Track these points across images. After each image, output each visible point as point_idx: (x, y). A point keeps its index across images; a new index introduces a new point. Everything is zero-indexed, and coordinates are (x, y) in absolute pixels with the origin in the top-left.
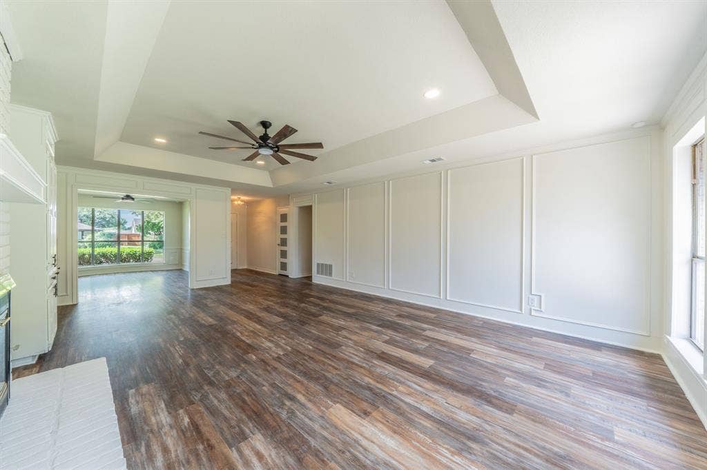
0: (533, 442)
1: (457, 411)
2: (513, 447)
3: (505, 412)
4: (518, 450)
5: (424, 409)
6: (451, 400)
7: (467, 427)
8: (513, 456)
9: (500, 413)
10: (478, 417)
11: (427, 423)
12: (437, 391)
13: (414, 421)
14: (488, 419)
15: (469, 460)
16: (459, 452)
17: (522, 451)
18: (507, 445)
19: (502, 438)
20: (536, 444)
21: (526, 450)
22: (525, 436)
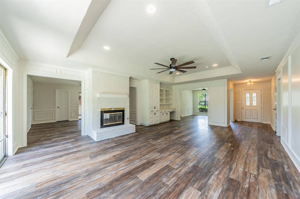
0: (71, 192)
1: (102, 176)
2: (76, 184)
3: (89, 192)
4: (74, 185)
5: (109, 168)
6: (108, 177)
7: (93, 176)
8: (74, 182)
9: (91, 190)
10: (95, 180)
11: (102, 167)
12: (116, 173)
13: (105, 164)
14: (92, 183)
15: (83, 171)
16: (87, 170)
17: (73, 185)
18: (78, 183)
19: (81, 183)
20: (69, 192)
21: (72, 187)
22: (75, 191)
